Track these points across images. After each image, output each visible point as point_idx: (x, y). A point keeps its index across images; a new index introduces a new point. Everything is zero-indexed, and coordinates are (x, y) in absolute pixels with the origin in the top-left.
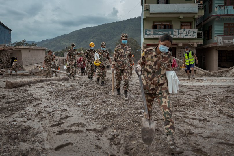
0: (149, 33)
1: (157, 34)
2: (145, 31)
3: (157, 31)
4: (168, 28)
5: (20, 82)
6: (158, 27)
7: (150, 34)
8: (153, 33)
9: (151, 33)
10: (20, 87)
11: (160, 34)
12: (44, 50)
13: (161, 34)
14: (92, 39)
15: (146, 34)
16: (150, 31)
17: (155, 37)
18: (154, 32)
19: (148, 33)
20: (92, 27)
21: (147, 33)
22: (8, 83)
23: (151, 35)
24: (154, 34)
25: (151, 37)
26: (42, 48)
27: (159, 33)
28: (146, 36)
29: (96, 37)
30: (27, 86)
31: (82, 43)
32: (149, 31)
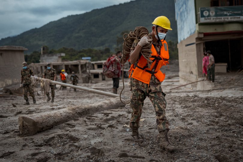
0: (208, 14)
1: (221, 15)
2: (201, 11)
3: (221, 10)
4: (238, 5)
5: (48, 117)
6: (220, 4)
7: (209, 16)
8: (214, 13)
9: (211, 14)
10: (50, 129)
11: (226, 15)
12: (22, 51)
13: (228, 14)
14: (78, 33)
15: (202, 16)
16: (209, 11)
17: (218, 20)
18: (216, 13)
19: (206, 13)
20: (77, 15)
21: (204, 14)
22: (25, 123)
23: (212, 18)
24: (216, 15)
25: (212, 20)
26: (19, 48)
27: (225, 13)
28: (202, 20)
29: (84, 31)
30: (65, 126)
31: (63, 41)
32: (207, 10)
